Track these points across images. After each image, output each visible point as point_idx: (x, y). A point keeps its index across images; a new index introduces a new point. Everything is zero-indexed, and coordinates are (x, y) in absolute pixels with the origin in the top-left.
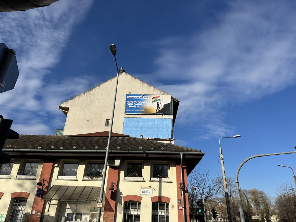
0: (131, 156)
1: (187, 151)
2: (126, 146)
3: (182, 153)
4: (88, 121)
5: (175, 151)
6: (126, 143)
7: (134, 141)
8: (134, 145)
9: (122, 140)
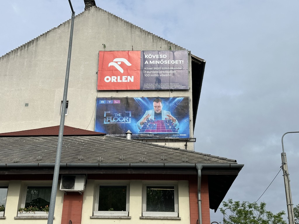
0: (104, 173)
1: (209, 162)
2: (96, 155)
3: (199, 166)
4: (27, 105)
6: (97, 147)
7: (112, 145)
8: (112, 151)
9: (90, 142)
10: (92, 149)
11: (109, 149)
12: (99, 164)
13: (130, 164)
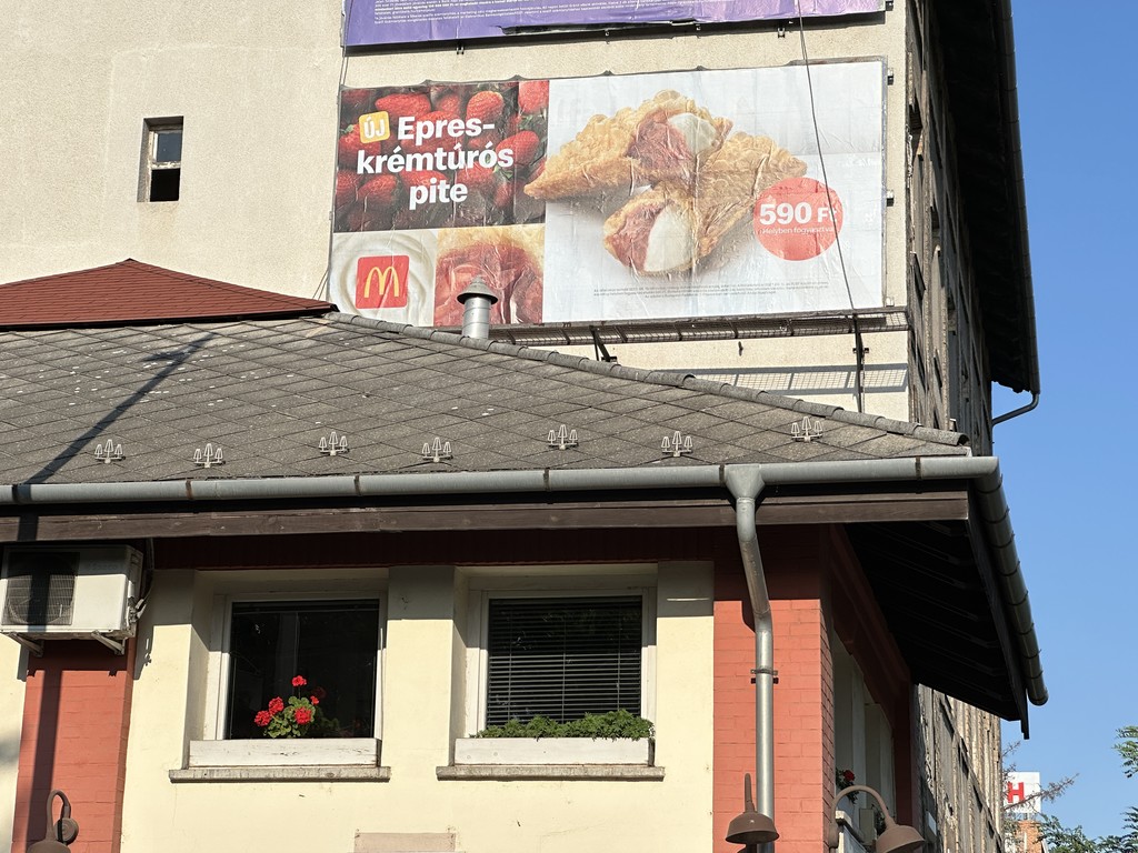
0: (223, 531)
3: (745, 480)
5: (688, 456)
6: (242, 388)
7: (334, 368)
8: (306, 410)
9: (225, 360)
10: (212, 396)
11: (302, 393)
12: (188, 485)
13: (357, 481)
